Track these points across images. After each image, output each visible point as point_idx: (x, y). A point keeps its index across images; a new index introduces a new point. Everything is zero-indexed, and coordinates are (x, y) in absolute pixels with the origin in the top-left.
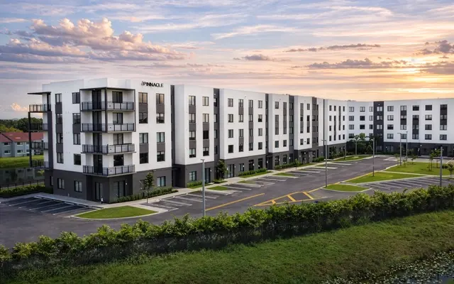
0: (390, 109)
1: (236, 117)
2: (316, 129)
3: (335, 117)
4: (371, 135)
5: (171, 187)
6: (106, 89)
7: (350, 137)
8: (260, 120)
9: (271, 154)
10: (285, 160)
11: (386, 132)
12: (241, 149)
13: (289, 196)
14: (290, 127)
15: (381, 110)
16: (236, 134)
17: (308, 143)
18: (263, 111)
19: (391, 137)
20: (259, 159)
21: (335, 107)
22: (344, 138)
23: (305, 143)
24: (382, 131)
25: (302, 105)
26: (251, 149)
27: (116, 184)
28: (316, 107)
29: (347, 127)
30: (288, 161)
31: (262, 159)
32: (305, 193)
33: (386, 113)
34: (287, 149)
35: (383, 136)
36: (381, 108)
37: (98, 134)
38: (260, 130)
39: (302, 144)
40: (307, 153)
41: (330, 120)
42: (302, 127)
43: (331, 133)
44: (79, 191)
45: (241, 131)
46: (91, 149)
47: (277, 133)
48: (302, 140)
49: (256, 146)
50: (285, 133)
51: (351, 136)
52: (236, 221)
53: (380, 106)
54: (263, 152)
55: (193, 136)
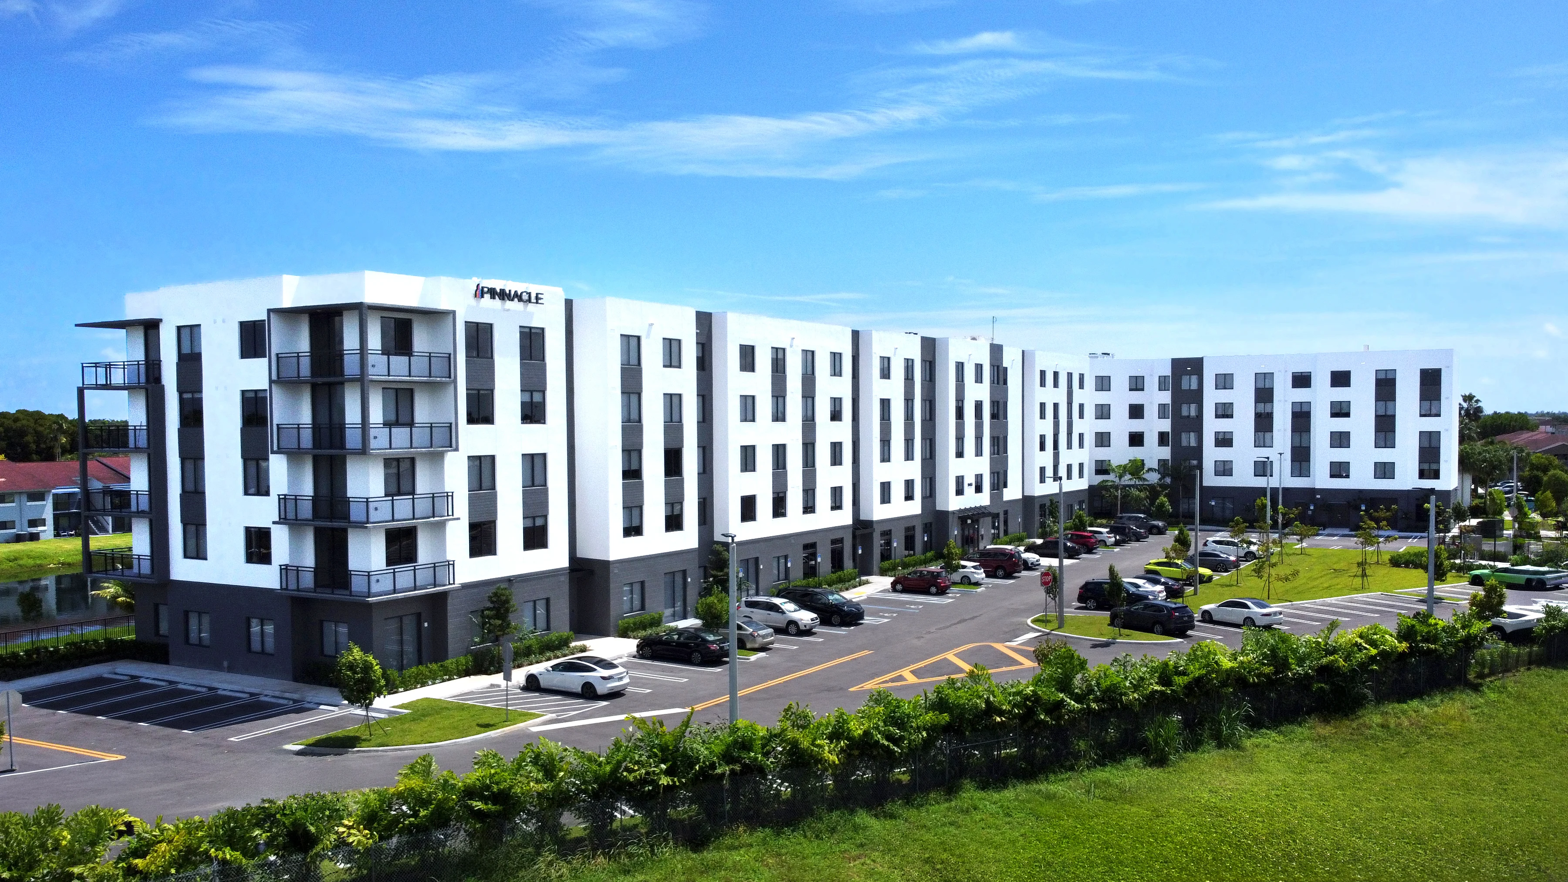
0: (1225, 382)
1: (764, 407)
2: (999, 444)
3: (1056, 406)
4: (1162, 463)
5: (566, 632)
6: (359, 308)
7: (1099, 472)
8: (836, 416)
9: (869, 524)
10: (909, 542)
11: (1211, 454)
12: (779, 508)
13: (951, 656)
14: (923, 438)
15: (1194, 386)
16: (764, 460)
17: (979, 489)
18: (842, 387)
19: (1224, 469)
20: (834, 542)
21: (1056, 374)
22: (1081, 475)
23: (969, 491)
24: (1197, 452)
25: (960, 366)
26: (809, 508)
27: (393, 626)
28: (1000, 376)
29: (1089, 440)
30: (919, 546)
31: (841, 541)
32: (999, 646)
33: (1212, 397)
34: (915, 508)
35: (1200, 467)
36: (1194, 379)
37: (332, 458)
38: (836, 449)
39: (960, 492)
40: (976, 521)
41: (1043, 416)
42: (960, 439)
43: (1046, 459)
44: (263, 652)
45: (779, 452)
46: (306, 510)
47: (886, 457)
48: (960, 481)
49: (823, 499)
50: (909, 456)
51: (1102, 468)
52: (835, 736)
53: (1190, 374)
54: (844, 517)
55: (634, 467)
